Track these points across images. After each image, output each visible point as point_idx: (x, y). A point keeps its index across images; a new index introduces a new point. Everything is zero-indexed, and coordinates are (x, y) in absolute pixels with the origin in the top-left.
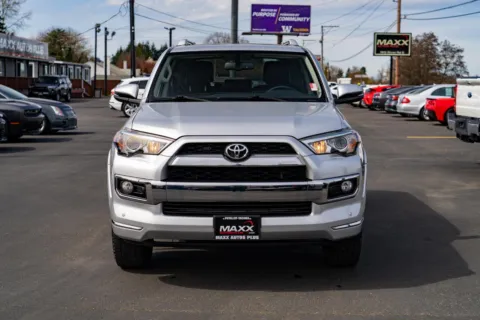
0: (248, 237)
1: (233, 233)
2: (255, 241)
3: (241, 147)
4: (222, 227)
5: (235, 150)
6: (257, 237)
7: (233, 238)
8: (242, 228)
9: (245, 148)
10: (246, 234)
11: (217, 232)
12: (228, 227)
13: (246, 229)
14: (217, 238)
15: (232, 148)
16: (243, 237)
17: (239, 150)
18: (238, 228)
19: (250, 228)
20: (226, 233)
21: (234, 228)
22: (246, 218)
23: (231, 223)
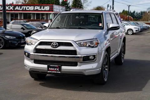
0: (57, 72)
1: (53, 71)
2: (59, 73)
3: (56, 43)
4: (50, 68)
5: (54, 44)
6: (60, 72)
7: (53, 72)
8: (55, 69)
9: (57, 44)
10: (57, 71)
11: (48, 70)
12: (51, 68)
13: (57, 69)
14: (48, 72)
15: (53, 43)
16: (56, 72)
17: (55, 44)
18: (54, 69)
19: (58, 69)
20: (51, 70)
21: (53, 69)
22: (57, 66)
23: (52, 67)
